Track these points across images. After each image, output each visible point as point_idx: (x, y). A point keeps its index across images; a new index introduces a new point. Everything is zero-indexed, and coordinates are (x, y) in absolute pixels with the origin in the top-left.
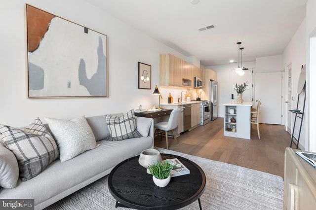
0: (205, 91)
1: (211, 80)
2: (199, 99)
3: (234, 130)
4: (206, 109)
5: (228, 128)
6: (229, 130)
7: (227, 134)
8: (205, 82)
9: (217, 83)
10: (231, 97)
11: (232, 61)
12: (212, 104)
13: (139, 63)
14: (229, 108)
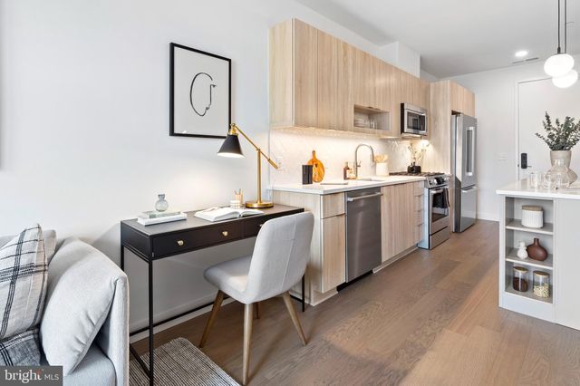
0: (437, 146)
1: (454, 113)
2: (414, 170)
3: (540, 291)
4: (439, 200)
5: (516, 280)
6: (519, 285)
7: (511, 301)
8: (436, 119)
9: (473, 121)
10: (518, 160)
11: (522, 54)
12: (458, 183)
13: (173, 46)
14: (517, 206)
